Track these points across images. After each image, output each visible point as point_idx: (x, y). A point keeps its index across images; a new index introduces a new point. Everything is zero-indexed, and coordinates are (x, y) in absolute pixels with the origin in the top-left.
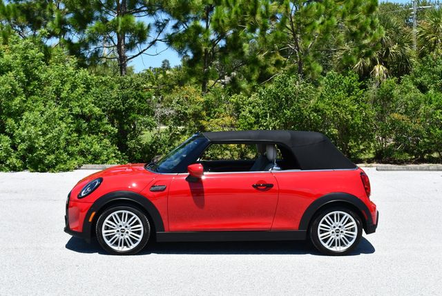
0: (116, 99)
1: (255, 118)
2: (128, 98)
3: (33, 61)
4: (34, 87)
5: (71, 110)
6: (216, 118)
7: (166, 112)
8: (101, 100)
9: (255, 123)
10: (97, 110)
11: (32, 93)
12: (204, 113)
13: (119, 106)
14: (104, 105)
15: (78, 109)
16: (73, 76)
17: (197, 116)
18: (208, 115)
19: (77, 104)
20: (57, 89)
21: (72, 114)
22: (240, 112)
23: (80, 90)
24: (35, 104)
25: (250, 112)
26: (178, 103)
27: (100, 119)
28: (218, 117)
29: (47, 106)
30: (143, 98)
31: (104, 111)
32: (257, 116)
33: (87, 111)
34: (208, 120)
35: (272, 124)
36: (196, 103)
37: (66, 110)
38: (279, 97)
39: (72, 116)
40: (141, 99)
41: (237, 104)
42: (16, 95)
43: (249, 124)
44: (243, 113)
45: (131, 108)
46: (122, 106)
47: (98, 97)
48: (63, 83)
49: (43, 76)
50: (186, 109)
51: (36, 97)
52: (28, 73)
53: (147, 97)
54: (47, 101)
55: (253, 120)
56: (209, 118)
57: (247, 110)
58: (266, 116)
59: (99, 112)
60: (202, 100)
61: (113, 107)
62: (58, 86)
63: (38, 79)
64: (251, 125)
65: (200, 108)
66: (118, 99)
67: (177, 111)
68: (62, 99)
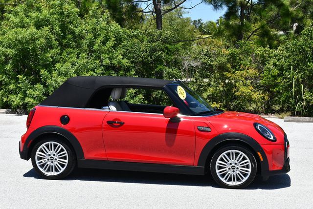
0: (143, 51)
1: (280, 70)
2: (155, 51)
3: (68, 16)
4: (69, 40)
5: (101, 62)
6: (241, 70)
7: (194, 64)
8: (130, 53)
9: (279, 75)
10: (125, 61)
11: (68, 46)
12: (229, 65)
13: (146, 58)
14: (133, 58)
15: (108, 61)
16: (106, 30)
17: (222, 68)
18: (233, 67)
19: (107, 56)
20: (90, 42)
21: (103, 66)
22: (266, 65)
23: (110, 44)
24: (69, 56)
25: (275, 65)
26: (205, 55)
27: (128, 70)
28: (243, 69)
29: (80, 58)
30: (170, 51)
31: (132, 62)
32: (281, 69)
33: (116, 62)
34: (234, 73)
35: (296, 77)
36: (222, 55)
37: (97, 62)
38: (304, 50)
39: (102, 67)
40: (169, 52)
41: (262, 56)
42: (52, 48)
43: (272, 76)
44: (268, 65)
45: (158, 60)
46: (149, 58)
47: (127, 50)
48: (96, 36)
49: (77, 31)
50: (212, 61)
51: (70, 50)
52: (63, 27)
53: (174, 49)
54: (80, 53)
55: (276, 72)
56: (234, 70)
57: (271, 63)
58: (290, 69)
59: (128, 64)
60: (227, 52)
61: (141, 59)
62: (91, 39)
63: (73, 33)
64: (275, 77)
65: (224, 60)
66: (146, 52)
67: (203, 63)
68: (94, 51)
